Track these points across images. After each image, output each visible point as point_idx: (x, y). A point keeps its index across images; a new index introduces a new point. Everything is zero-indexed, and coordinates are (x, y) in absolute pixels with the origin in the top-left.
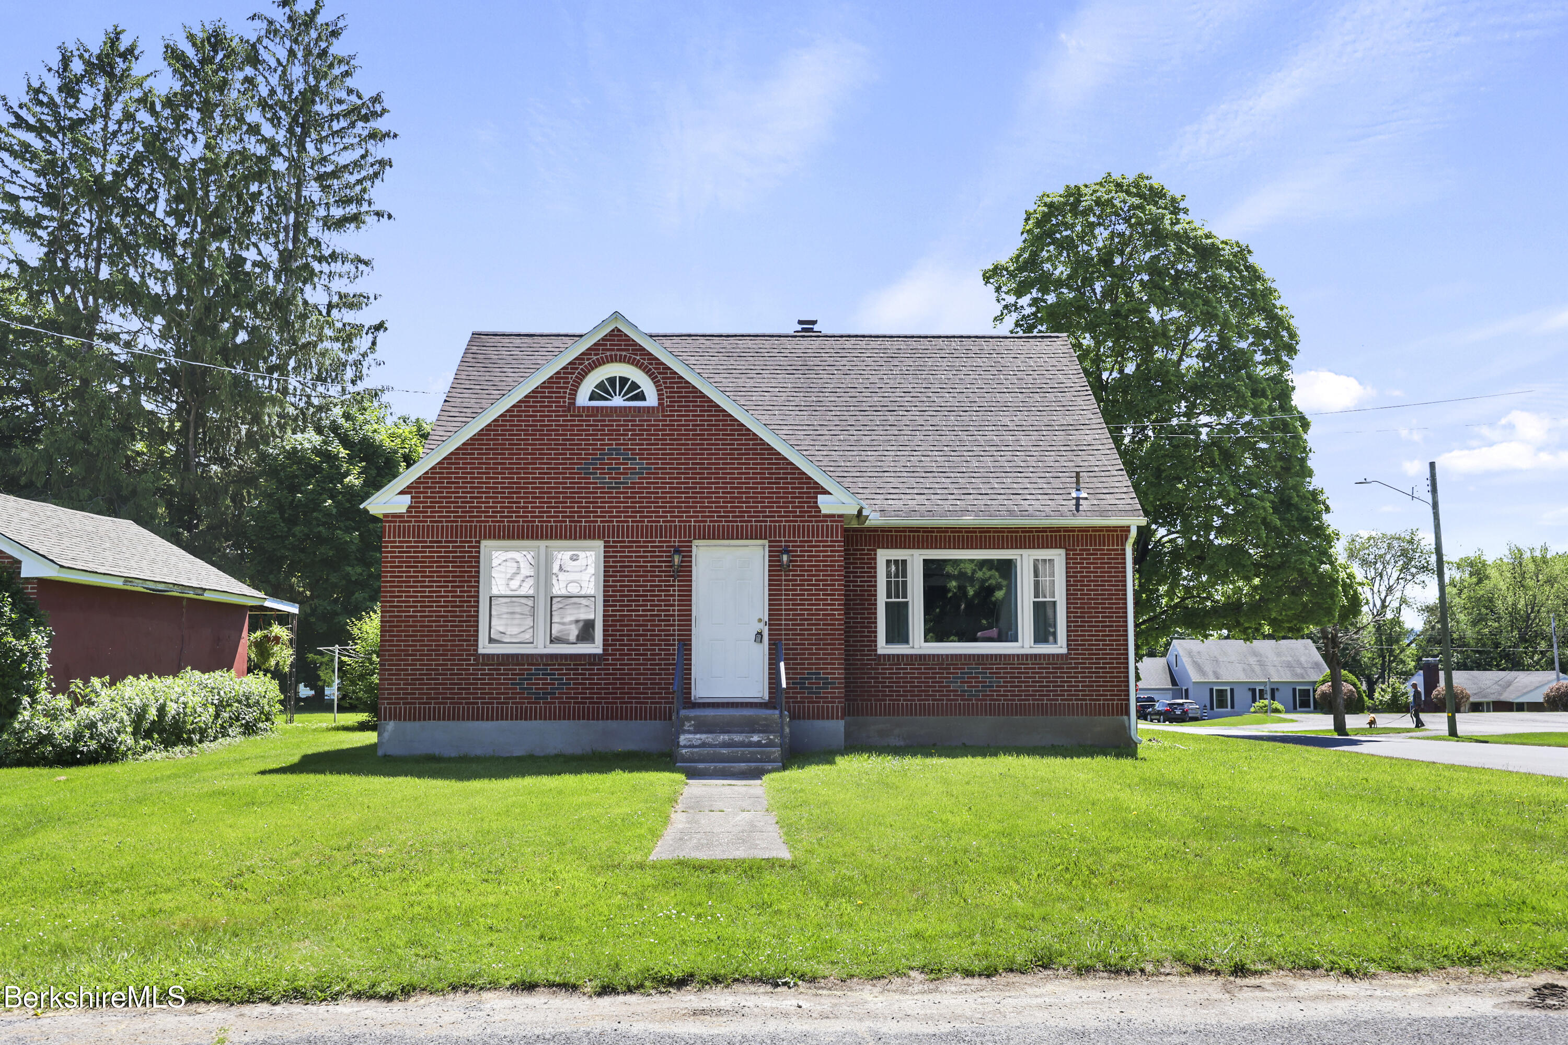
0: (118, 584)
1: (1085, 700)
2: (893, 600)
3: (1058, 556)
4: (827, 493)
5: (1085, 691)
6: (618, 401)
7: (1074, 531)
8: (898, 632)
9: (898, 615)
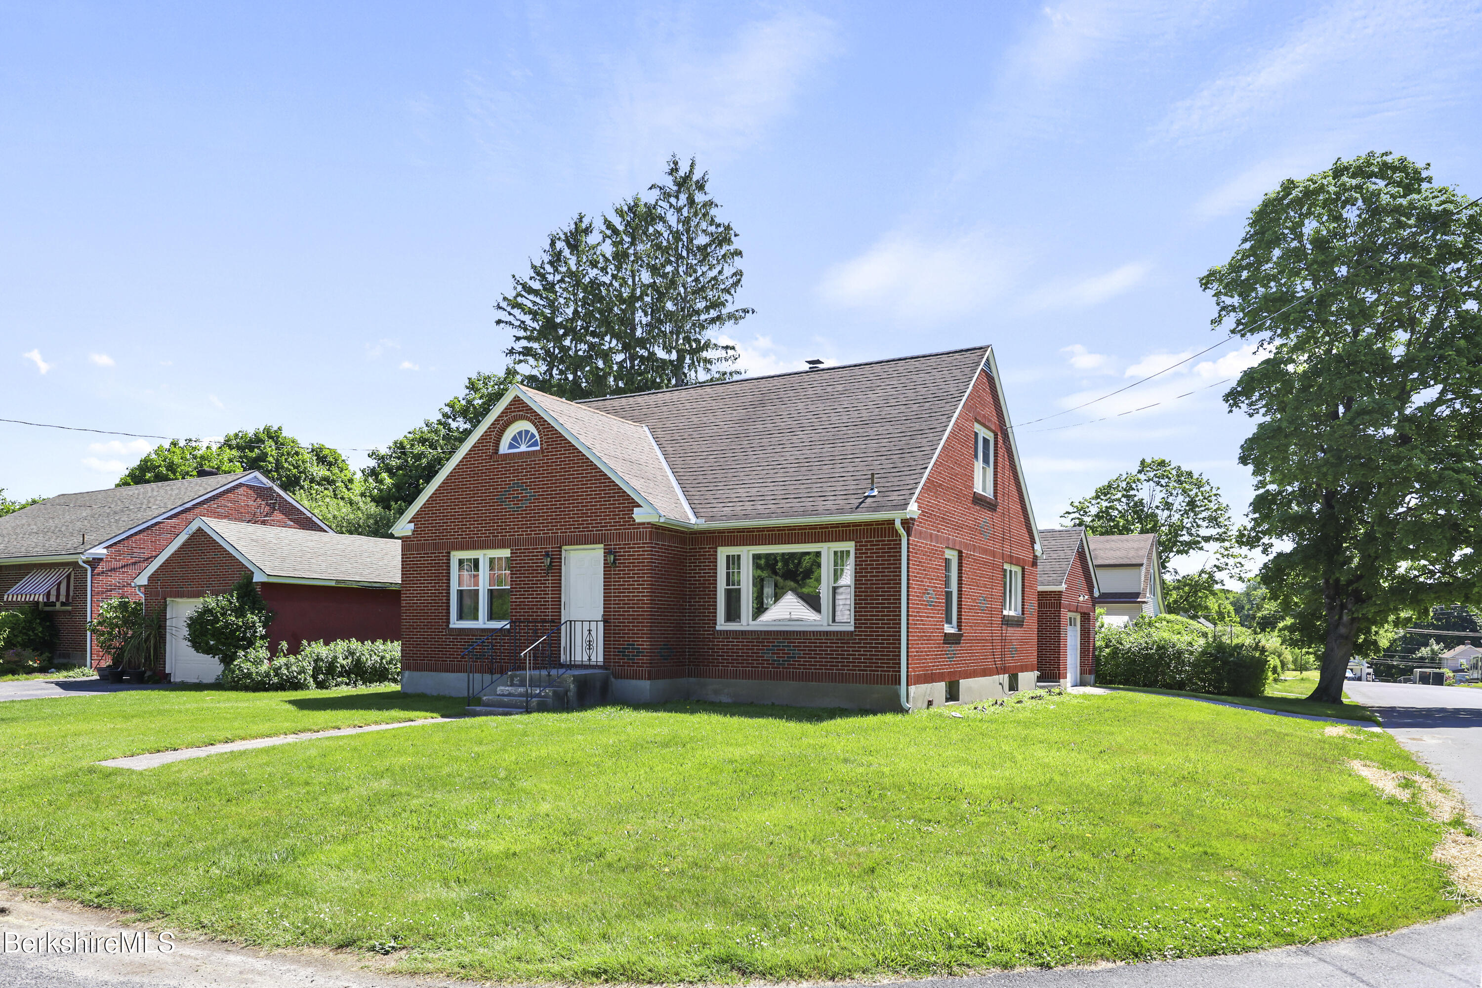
0: (333, 584)
1: (866, 671)
2: (731, 587)
3: (849, 546)
4: (639, 506)
5: (866, 663)
6: (523, 448)
7: (861, 526)
8: (733, 614)
9: (733, 597)
